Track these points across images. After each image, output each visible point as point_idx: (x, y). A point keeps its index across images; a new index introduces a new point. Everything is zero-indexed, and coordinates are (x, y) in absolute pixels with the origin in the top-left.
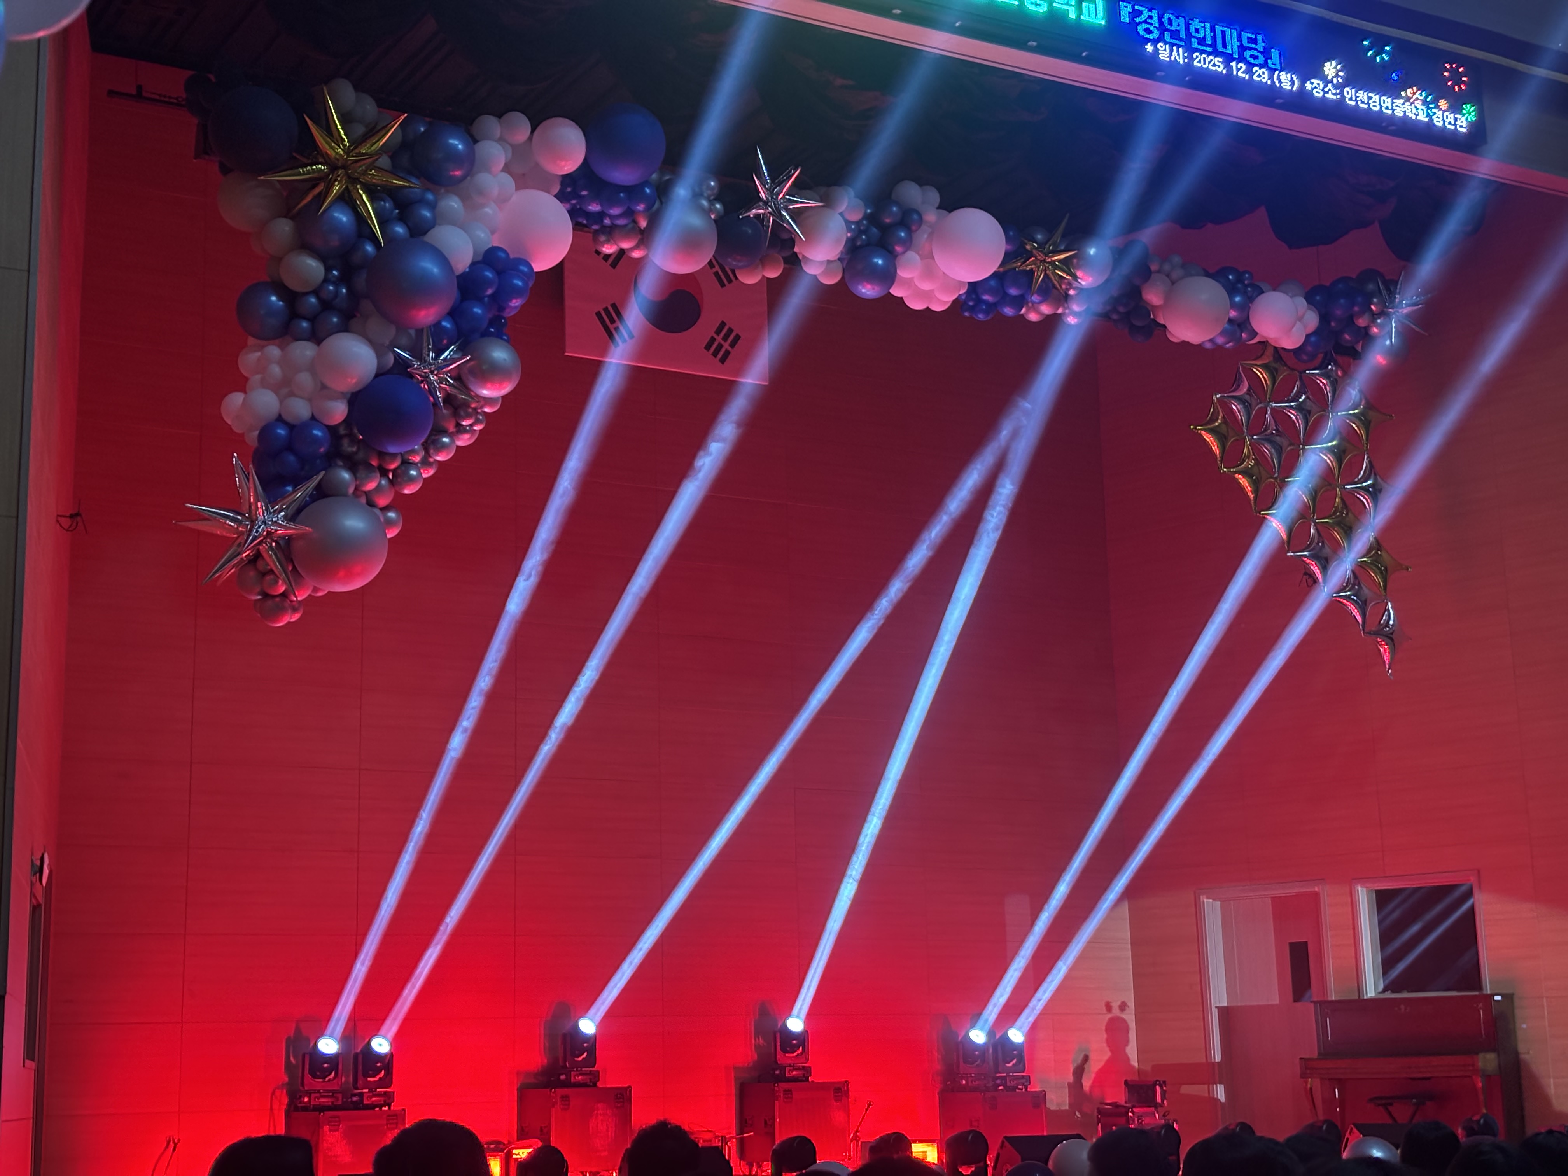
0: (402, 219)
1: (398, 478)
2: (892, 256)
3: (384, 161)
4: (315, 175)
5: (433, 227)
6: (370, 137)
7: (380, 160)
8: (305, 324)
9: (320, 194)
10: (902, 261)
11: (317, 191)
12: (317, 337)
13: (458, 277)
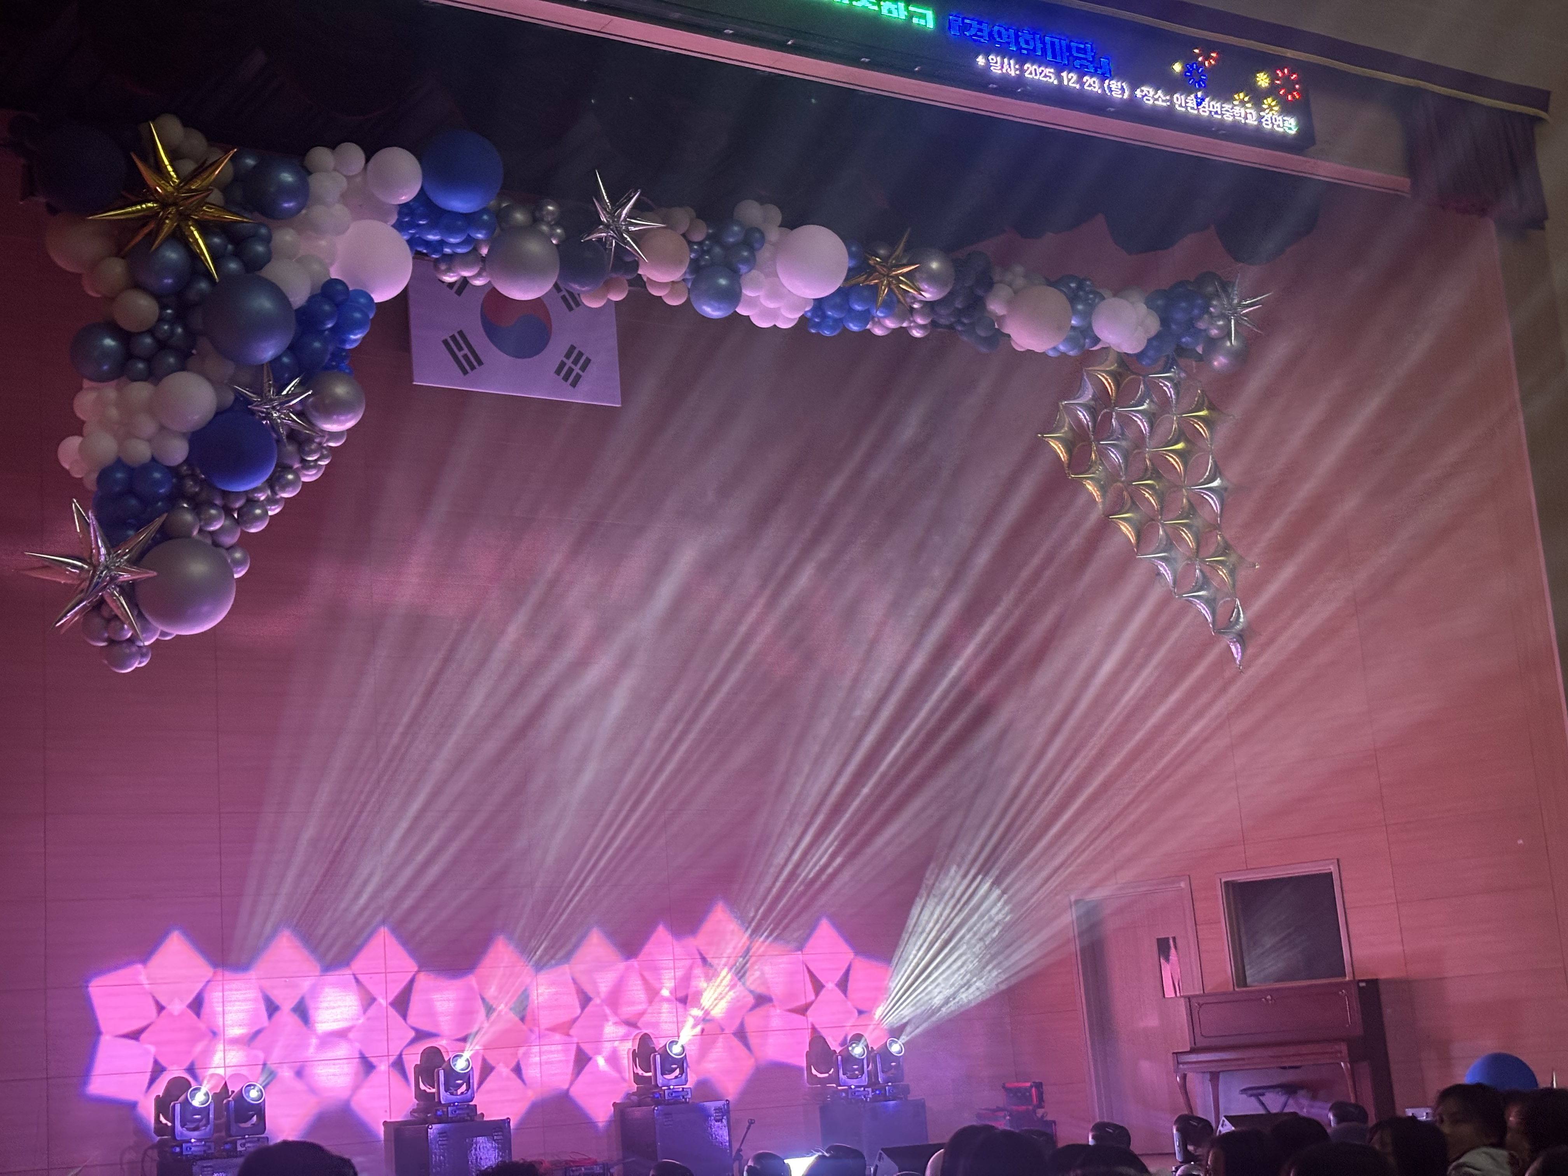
0: (237, 255)
1: (244, 517)
2: (735, 274)
3: (216, 196)
4: (146, 213)
5: (269, 260)
6: (200, 173)
7: (211, 196)
8: (141, 366)
9: (150, 233)
10: (745, 280)
11: (146, 230)
12: (153, 376)
13: (297, 311)
